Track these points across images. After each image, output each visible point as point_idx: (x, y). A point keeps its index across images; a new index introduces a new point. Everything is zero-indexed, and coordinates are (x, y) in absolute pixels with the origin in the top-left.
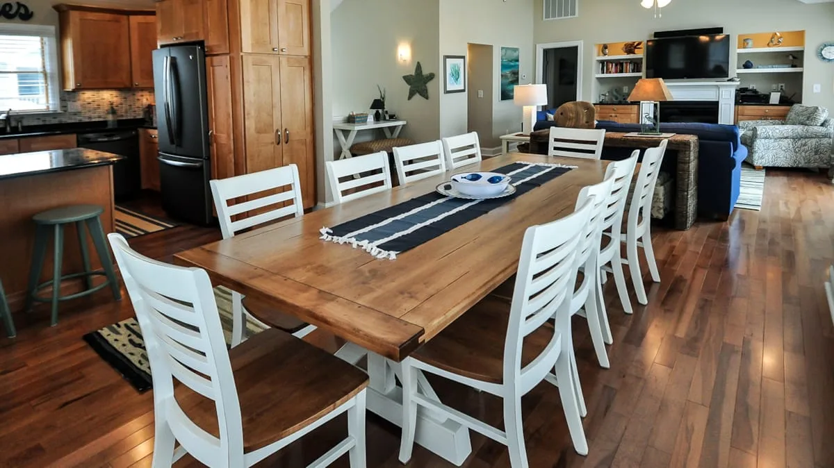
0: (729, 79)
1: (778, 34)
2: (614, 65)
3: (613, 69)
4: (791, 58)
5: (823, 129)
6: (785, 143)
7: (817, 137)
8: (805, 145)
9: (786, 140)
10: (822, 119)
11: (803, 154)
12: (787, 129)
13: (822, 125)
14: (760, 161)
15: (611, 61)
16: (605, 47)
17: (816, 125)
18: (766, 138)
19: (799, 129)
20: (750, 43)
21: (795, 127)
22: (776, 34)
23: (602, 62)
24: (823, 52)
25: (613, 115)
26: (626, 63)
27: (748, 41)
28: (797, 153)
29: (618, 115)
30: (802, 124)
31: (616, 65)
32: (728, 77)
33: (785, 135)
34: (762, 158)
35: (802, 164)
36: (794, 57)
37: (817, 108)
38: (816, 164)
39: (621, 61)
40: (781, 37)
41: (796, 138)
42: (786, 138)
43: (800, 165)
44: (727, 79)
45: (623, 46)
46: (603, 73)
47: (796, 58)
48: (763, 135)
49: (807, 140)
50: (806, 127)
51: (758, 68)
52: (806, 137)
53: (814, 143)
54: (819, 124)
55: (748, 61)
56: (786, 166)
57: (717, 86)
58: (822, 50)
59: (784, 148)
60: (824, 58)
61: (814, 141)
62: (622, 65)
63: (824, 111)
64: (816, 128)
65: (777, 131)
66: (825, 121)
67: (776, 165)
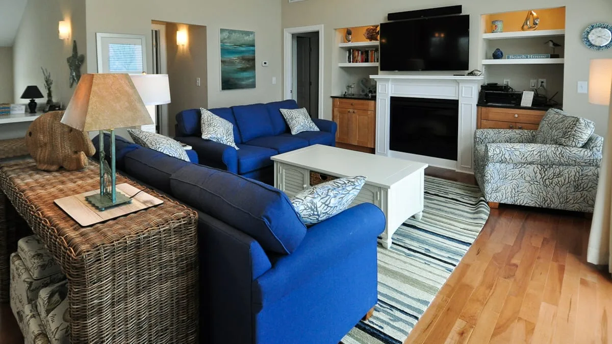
0: (469, 71)
1: (535, 14)
2: (360, 52)
3: (359, 58)
4: (551, 44)
5: (586, 153)
6: (530, 170)
7: (576, 163)
8: (559, 175)
9: (531, 167)
10: (585, 138)
11: (557, 188)
12: (532, 150)
13: (585, 146)
14: (494, 195)
15: (357, 49)
16: (349, 32)
17: (576, 146)
18: (501, 162)
19: (550, 150)
20: (500, 25)
21: (544, 147)
22: (531, 14)
23: (349, 49)
24: (591, 37)
25: (351, 110)
26: (372, 51)
27: (497, 24)
28: (546, 186)
29: (355, 111)
30: (556, 143)
31: (362, 54)
32: (468, 69)
33: (529, 159)
34: (497, 190)
35: (556, 204)
36: (555, 45)
37: (578, 120)
38: (577, 206)
39: (367, 49)
40: (537, 18)
41: (545, 165)
42: (531, 163)
43: (552, 206)
44: (467, 72)
45: (364, 31)
46: (350, 62)
47: (555, 46)
48: (496, 158)
49: (561, 168)
50: (560, 148)
51: (508, 58)
52: (561, 164)
53: (573, 173)
54: (581, 145)
55: (498, 49)
56: (532, 204)
57: (456, 80)
58: (588, 33)
59: (528, 178)
60: (591, 45)
61: (573, 170)
62: (367, 52)
63: (587, 125)
64: (574, 150)
65: (517, 153)
66: (590, 139)
67: (518, 203)
